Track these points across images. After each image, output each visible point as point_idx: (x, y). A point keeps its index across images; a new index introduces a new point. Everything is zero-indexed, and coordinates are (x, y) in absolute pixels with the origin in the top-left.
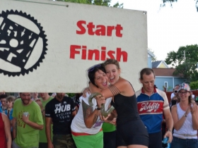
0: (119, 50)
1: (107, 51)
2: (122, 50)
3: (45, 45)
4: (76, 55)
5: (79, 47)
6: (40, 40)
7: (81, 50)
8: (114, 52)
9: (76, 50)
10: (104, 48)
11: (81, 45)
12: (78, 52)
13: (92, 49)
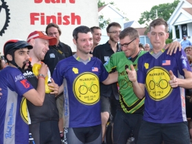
0: (73, 14)
1: (62, 16)
2: (76, 15)
3: (8, 14)
4: (36, 22)
5: (38, 14)
6: (3, 10)
7: (39, 17)
8: (68, 17)
9: (36, 17)
10: (59, 14)
11: (40, 12)
12: (37, 19)
13: (50, 15)
